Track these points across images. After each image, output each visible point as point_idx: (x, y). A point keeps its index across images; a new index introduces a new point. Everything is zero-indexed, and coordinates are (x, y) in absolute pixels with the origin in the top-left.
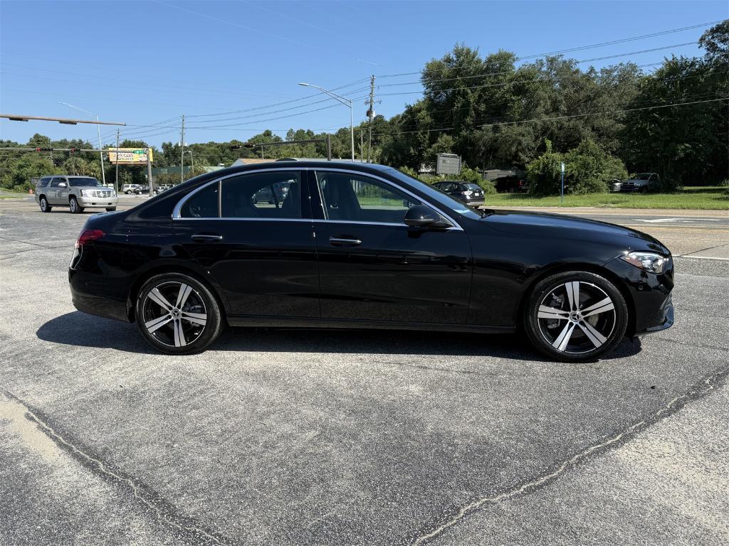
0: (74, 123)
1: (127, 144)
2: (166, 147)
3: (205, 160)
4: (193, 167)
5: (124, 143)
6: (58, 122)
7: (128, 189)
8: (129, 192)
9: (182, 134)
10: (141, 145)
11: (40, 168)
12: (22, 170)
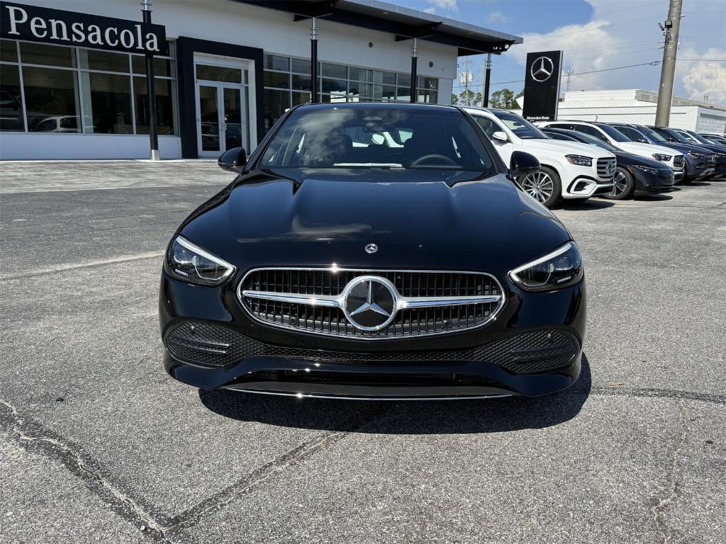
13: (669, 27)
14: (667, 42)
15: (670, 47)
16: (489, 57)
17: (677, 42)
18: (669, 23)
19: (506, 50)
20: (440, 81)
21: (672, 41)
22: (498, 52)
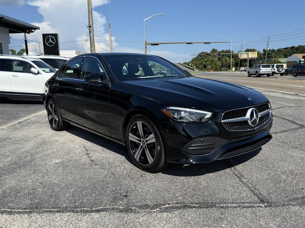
0: (209, 43)
1: (248, 51)
2: (264, 51)
3: (282, 56)
4: (273, 59)
5: (246, 50)
6: (203, 43)
7: (242, 69)
8: (243, 71)
9: (268, 44)
10: (253, 50)
11: (212, 62)
12: (206, 63)
13: (90, 27)
14: (90, 33)
15: (92, 34)
16: (25, 35)
17: (93, 32)
18: (90, 25)
19: (33, 32)
20: (3, 44)
21: (92, 32)
22: (29, 33)
